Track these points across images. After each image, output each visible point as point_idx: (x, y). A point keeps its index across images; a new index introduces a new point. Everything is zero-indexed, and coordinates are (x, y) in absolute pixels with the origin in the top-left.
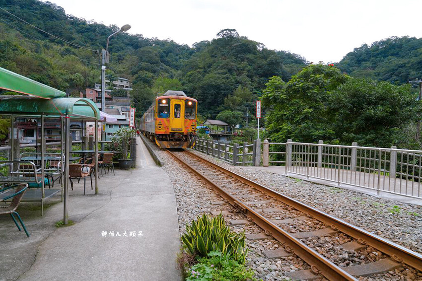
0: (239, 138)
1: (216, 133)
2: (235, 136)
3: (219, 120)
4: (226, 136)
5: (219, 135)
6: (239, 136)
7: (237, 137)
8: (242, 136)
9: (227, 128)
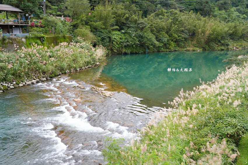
0: (38, 29)
1: (6, 23)
2: (32, 26)
3: (7, 4)
4: (22, 27)
5: (11, 26)
6: (37, 26)
7: (35, 28)
8: (41, 27)
9: (21, 16)
